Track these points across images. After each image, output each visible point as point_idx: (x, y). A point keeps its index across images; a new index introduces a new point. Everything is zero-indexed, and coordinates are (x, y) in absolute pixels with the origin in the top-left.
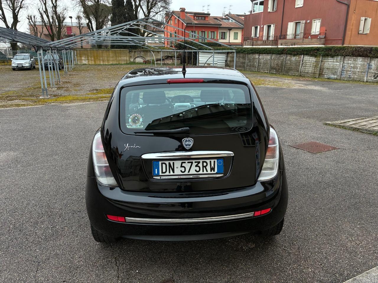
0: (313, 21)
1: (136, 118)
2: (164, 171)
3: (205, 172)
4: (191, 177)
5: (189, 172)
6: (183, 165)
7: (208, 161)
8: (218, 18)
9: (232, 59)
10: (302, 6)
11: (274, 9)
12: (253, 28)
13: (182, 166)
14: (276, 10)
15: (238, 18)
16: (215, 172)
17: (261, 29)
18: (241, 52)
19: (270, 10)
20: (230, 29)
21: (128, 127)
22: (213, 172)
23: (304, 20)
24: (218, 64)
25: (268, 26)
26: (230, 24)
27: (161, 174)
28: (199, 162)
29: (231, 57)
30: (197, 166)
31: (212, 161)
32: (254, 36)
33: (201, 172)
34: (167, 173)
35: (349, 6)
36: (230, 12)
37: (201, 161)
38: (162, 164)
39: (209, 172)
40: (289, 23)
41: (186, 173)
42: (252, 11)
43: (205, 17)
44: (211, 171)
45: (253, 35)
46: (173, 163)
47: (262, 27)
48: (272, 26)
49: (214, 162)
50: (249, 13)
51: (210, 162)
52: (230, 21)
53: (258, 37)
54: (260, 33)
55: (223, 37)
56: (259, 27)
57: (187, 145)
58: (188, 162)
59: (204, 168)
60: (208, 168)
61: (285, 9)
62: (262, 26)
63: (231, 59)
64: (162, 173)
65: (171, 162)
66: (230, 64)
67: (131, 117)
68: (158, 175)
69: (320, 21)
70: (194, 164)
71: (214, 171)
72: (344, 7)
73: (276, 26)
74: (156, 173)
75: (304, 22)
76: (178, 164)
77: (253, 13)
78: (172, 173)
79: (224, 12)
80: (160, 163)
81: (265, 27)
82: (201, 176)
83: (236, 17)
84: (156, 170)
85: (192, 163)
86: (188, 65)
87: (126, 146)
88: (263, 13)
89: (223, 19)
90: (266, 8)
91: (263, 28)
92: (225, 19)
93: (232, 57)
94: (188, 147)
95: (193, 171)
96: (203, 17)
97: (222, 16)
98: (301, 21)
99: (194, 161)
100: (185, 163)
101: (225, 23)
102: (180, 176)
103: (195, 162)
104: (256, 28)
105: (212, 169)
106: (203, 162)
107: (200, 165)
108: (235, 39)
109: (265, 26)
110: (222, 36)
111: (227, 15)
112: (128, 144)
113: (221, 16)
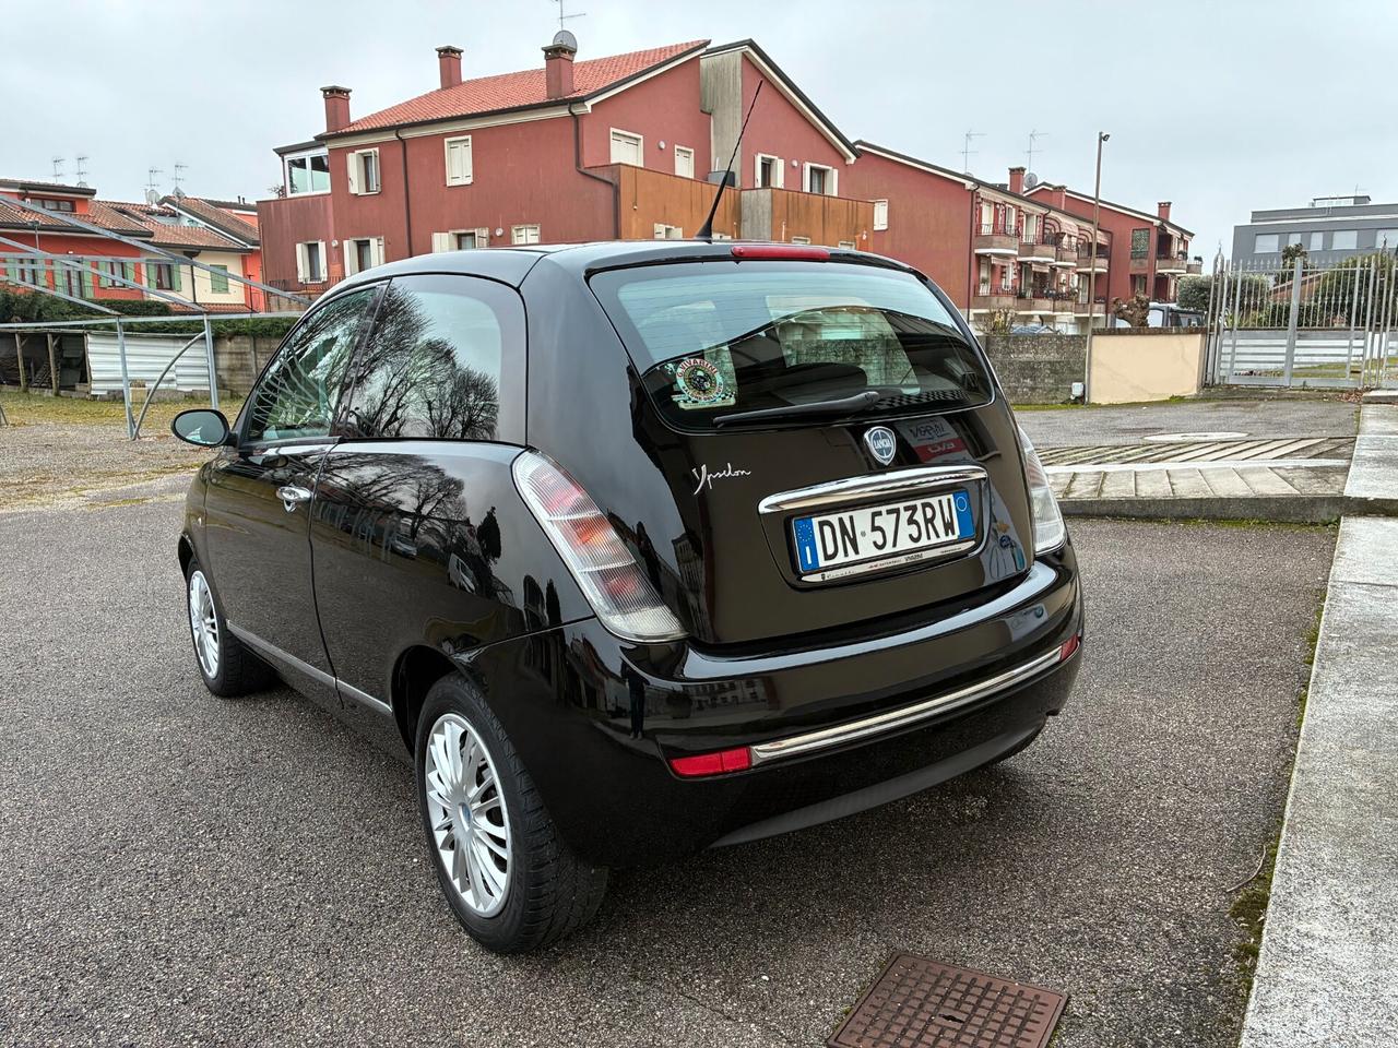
0: (513, 231)
1: (700, 373)
2: (830, 551)
3: (934, 540)
4: (902, 560)
5: (894, 545)
6: (879, 521)
7: (934, 501)
8: (130, 209)
9: (237, 359)
10: (469, 181)
11: (374, 187)
12: (301, 250)
13: (875, 528)
14: (379, 190)
15: (218, 213)
16: (955, 537)
17: (334, 255)
18: (274, 333)
19: (356, 187)
20: (192, 253)
21: (682, 405)
22: (951, 537)
23: (483, 226)
24: (180, 380)
25: (358, 242)
26: (188, 231)
27: (822, 563)
28: (914, 509)
29: (231, 353)
30: (911, 521)
31: (944, 499)
32: (308, 275)
33: (924, 542)
34: (840, 559)
35: (616, 187)
36: (177, 188)
37: (918, 503)
38: (822, 524)
39: (944, 538)
40: (435, 234)
41: (889, 549)
42: (284, 188)
43: (73, 202)
44: (947, 534)
45: (303, 274)
46: (851, 518)
47: (334, 245)
48: (373, 242)
49: (949, 500)
50: (275, 196)
51: (940, 501)
52: (185, 222)
53: (324, 282)
54: (331, 266)
55: (166, 278)
56: (322, 246)
57: (880, 451)
58: (889, 512)
59: (930, 525)
60: (938, 523)
61: (411, 191)
62: (335, 243)
63: (234, 362)
64: (826, 559)
65: (845, 516)
66: (230, 380)
67: (680, 370)
68: (816, 570)
69: (538, 232)
70: (905, 516)
71: (953, 533)
72: (604, 193)
73: (387, 243)
74: (810, 562)
75: (485, 232)
76: (862, 518)
77: (290, 195)
78: (852, 557)
79: (153, 188)
80: (815, 521)
81: (349, 247)
82: (927, 555)
83: (213, 211)
84: (808, 549)
85: (897, 511)
86: (31, 391)
87: (700, 476)
88: (330, 199)
89: (151, 213)
90: (340, 181)
91: (340, 249)
92: (162, 214)
93: (237, 353)
94: (886, 457)
95: (905, 544)
96: (65, 199)
97: (145, 203)
98: (476, 231)
99: (901, 506)
100: (880, 513)
101: (165, 230)
102: (875, 563)
103: (906, 509)
104: (312, 249)
105: (949, 527)
106: (925, 506)
107: (919, 517)
108: (219, 291)
109: (346, 243)
110: (160, 277)
111: (167, 199)
112: (704, 468)
113: (140, 199)
